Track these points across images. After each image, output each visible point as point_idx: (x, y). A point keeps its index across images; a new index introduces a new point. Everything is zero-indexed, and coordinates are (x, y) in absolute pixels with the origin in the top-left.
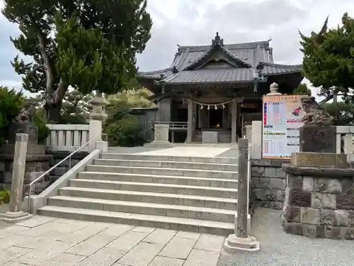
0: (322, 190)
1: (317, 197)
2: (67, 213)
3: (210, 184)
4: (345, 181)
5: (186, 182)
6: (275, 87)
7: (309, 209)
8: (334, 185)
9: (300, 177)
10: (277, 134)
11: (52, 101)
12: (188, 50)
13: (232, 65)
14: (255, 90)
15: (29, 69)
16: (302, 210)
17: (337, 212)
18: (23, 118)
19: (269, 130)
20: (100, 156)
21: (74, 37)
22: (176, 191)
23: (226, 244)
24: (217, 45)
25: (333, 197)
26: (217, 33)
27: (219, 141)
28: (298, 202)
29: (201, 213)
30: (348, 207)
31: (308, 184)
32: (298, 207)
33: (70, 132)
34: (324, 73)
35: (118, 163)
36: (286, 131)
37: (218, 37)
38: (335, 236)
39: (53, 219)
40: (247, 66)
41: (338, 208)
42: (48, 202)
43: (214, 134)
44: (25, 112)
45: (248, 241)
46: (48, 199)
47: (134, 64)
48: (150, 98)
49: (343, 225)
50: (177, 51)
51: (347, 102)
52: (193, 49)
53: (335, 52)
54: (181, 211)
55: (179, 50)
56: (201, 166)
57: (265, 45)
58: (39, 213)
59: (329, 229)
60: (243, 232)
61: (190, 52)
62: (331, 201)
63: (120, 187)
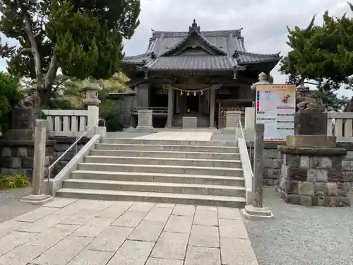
0: (316, 166)
1: (312, 173)
2: (87, 194)
3: (214, 164)
4: (335, 159)
5: (191, 163)
6: (263, 76)
7: (305, 183)
8: (326, 162)
9: (298, 157)
10: (269, 119)
11: (42, 86)
12: (162, 35)
13: (208, 53)
14: (235, 78)
15: (13, 52)
16: (300, 184)
17: (328, 184)
18: (27, 104)
19: (261, 116)
20: (101, 140)
21: (72, 22)
22: (184, 171)
23: (245, 213)
24: (194, 32)
25: (325, 173)
26: (194, 20)
27: (199, 126)
28: (297, 177)
29: (213, 189)
30: (337, 180)
31: (304, 162)
32: (296, 181)
33: (67, 117)
34: (312, 66)
35: (122, 147)
36: (276, 117)
37: (194, 25)
38: (327, 204)
39: (75, 200)
40: (222, 54)
41: (329, 181)
42: (64, 184)
43: (194, 119)
44: (29, 97)
45: (263, 209)
46: (63, 182)
47: (121, 50)
48: (127, 84)
49: (333, 195)
50: (152, 37)
51: (321, 90)
52: (168, 35)
53: (322, 47)
54: (195, 188)
55: (154, 35)
56: (202, 149)
57: (237, 34)
58: (59, 195)
59: (322, 198)
60: (259, 203)
61: (165, 37)
62: (323, 176)
63: (131, 169)
